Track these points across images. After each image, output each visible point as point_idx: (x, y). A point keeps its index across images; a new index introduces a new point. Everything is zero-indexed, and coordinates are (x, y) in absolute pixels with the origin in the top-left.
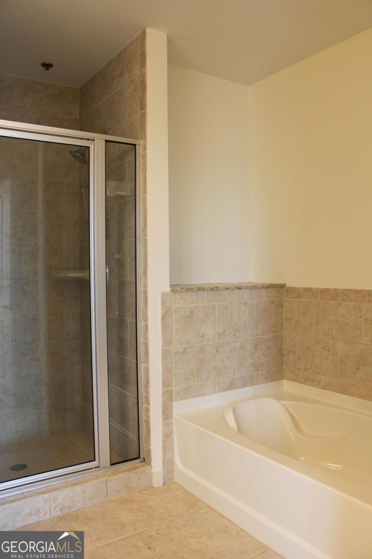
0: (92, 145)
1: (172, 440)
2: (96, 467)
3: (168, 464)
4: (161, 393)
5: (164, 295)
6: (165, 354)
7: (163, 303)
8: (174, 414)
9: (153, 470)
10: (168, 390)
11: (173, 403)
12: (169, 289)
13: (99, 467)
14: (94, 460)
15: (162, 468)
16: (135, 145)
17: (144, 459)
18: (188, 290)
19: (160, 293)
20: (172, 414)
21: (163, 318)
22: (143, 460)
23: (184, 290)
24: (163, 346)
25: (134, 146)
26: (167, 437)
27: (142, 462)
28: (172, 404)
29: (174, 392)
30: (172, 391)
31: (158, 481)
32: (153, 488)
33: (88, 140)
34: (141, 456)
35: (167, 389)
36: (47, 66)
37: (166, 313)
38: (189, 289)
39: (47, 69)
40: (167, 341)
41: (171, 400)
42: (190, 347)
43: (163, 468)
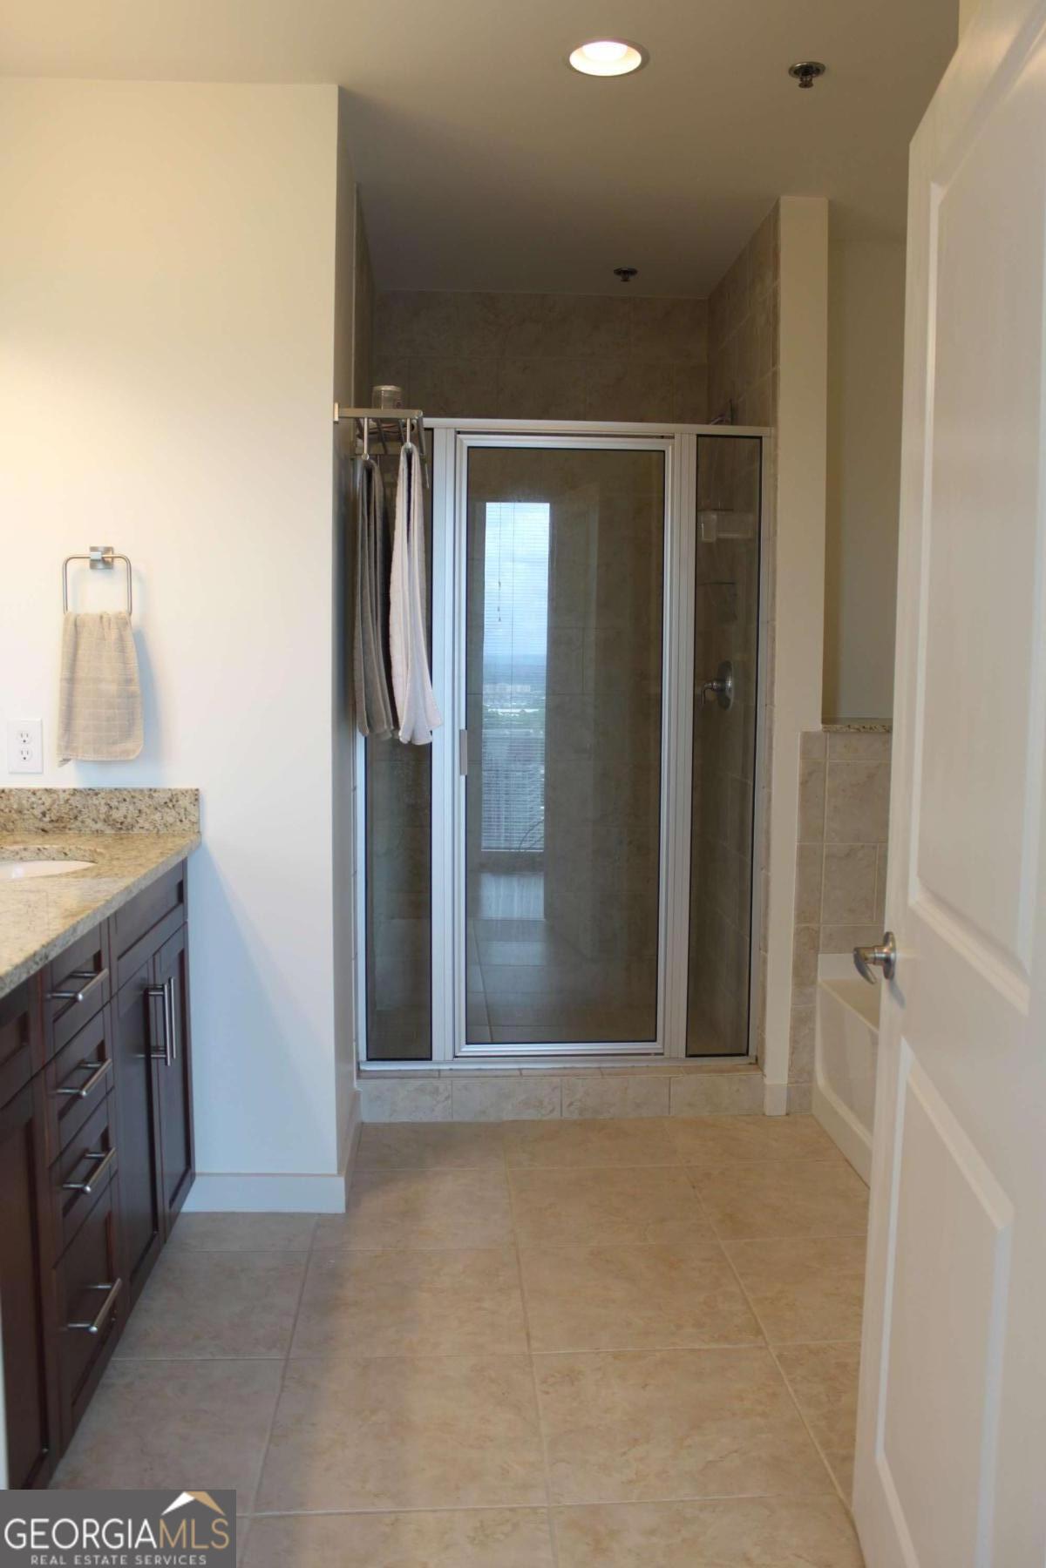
0: (670, 448)
1: (813, 1030)
2: (656, 1054)
3: (801, 1075)
4: (792, 931)
5: (807, 737)
6: (806, 857)
7: (806, 753)
8: (819, 979)
9: (767, 1081)
10: (808, 928)
11: (819, 956)
12: (821, 726)
13: (662, 1054)
14: (653, 1038)
15: (786, 1082)
16: (760, 438)
17: (757, 1060)
18: (862, 730)
19: (799, 734)
20: (816, 977)
21: (804, 784)
22: (754, 1061)
23: (852, 730)
24: (800, 841)
25: (758, 440)
26: (801, 1021)
27: (751, 1064)
28: (817, 956)
29: (822, 935)
30: (818, 932)
31: (775, 1105)
32: (764, 1115)
33: (662, 437)
34: (750, 1053)
35: (808, 925)
36: (626, 274)
37: (810, 774)
38: (864, 727)
39: (626, 280)
40: (810, 830)
41: (816, 950)
42: (863, 846)
43: (790, 1083)
